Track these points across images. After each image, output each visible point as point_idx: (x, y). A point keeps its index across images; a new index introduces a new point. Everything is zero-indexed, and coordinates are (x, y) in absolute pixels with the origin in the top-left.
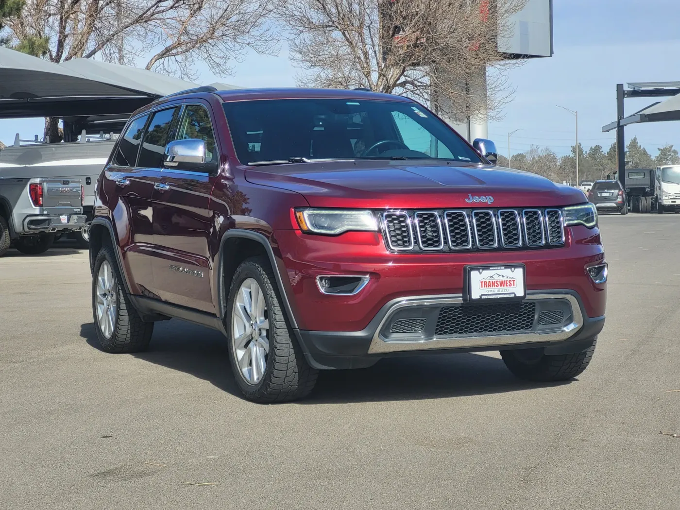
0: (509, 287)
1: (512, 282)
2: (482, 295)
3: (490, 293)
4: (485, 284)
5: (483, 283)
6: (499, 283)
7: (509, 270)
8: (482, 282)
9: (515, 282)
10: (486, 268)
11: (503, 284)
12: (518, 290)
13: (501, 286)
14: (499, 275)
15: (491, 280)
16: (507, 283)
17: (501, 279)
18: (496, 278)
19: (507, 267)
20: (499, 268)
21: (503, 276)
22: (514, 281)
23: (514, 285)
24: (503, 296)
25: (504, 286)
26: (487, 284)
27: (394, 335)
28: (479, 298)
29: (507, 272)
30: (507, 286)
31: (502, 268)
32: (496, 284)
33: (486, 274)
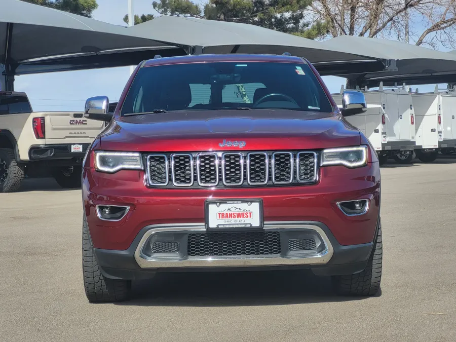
0: (245, 218)
1: (249, 215)
2: (219, 225)
3: (227, 223)
4: (222, 216)
5: (221, 215)
6: (236, 215)
7: (246, 204)
8: (219, 214)
9: (252, 214)
10: (224, 202)
11: (239, 215)
12: (255, 221)
13: (238, 217)
14: (236, 208)
15: (229, 212)
16: (243, 215)
17: (237, 211)
18: (233, 211)
19: (243, 202)
20: (236, 202)
21: (240, 209)
22: (250, 213)
23: (250, 217)
24: (240, 226)
25: (240, 217)
26: (225, 216)
27: (156, 255)
28: (216, 227)
29: (244, 206)
30: (243, 217)
31: (239, 202)
32: (233, 216)
33: (224, 207)
